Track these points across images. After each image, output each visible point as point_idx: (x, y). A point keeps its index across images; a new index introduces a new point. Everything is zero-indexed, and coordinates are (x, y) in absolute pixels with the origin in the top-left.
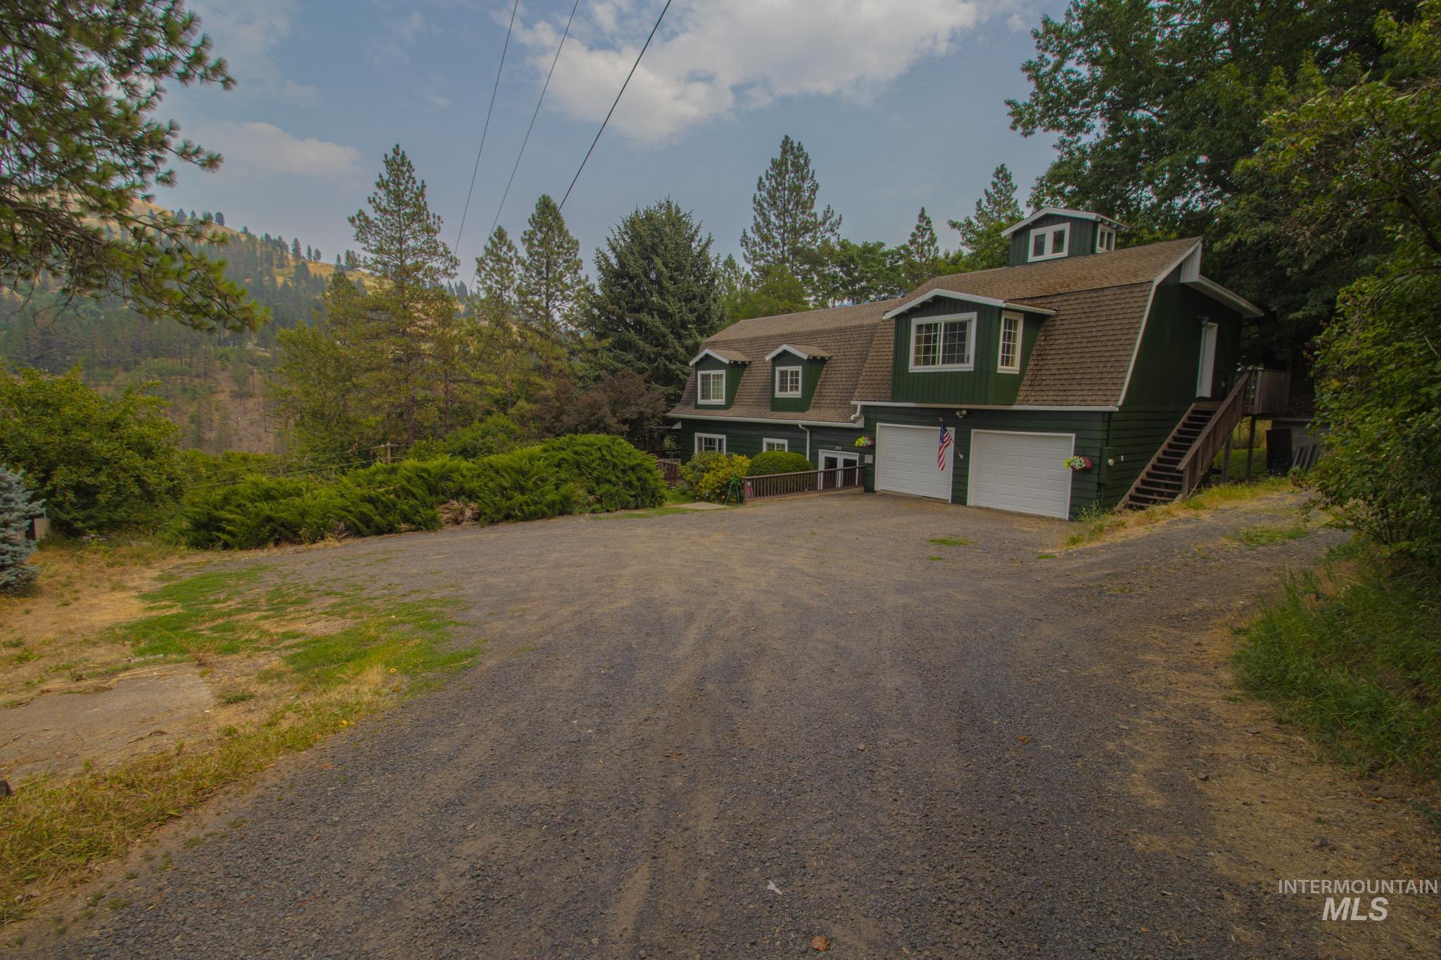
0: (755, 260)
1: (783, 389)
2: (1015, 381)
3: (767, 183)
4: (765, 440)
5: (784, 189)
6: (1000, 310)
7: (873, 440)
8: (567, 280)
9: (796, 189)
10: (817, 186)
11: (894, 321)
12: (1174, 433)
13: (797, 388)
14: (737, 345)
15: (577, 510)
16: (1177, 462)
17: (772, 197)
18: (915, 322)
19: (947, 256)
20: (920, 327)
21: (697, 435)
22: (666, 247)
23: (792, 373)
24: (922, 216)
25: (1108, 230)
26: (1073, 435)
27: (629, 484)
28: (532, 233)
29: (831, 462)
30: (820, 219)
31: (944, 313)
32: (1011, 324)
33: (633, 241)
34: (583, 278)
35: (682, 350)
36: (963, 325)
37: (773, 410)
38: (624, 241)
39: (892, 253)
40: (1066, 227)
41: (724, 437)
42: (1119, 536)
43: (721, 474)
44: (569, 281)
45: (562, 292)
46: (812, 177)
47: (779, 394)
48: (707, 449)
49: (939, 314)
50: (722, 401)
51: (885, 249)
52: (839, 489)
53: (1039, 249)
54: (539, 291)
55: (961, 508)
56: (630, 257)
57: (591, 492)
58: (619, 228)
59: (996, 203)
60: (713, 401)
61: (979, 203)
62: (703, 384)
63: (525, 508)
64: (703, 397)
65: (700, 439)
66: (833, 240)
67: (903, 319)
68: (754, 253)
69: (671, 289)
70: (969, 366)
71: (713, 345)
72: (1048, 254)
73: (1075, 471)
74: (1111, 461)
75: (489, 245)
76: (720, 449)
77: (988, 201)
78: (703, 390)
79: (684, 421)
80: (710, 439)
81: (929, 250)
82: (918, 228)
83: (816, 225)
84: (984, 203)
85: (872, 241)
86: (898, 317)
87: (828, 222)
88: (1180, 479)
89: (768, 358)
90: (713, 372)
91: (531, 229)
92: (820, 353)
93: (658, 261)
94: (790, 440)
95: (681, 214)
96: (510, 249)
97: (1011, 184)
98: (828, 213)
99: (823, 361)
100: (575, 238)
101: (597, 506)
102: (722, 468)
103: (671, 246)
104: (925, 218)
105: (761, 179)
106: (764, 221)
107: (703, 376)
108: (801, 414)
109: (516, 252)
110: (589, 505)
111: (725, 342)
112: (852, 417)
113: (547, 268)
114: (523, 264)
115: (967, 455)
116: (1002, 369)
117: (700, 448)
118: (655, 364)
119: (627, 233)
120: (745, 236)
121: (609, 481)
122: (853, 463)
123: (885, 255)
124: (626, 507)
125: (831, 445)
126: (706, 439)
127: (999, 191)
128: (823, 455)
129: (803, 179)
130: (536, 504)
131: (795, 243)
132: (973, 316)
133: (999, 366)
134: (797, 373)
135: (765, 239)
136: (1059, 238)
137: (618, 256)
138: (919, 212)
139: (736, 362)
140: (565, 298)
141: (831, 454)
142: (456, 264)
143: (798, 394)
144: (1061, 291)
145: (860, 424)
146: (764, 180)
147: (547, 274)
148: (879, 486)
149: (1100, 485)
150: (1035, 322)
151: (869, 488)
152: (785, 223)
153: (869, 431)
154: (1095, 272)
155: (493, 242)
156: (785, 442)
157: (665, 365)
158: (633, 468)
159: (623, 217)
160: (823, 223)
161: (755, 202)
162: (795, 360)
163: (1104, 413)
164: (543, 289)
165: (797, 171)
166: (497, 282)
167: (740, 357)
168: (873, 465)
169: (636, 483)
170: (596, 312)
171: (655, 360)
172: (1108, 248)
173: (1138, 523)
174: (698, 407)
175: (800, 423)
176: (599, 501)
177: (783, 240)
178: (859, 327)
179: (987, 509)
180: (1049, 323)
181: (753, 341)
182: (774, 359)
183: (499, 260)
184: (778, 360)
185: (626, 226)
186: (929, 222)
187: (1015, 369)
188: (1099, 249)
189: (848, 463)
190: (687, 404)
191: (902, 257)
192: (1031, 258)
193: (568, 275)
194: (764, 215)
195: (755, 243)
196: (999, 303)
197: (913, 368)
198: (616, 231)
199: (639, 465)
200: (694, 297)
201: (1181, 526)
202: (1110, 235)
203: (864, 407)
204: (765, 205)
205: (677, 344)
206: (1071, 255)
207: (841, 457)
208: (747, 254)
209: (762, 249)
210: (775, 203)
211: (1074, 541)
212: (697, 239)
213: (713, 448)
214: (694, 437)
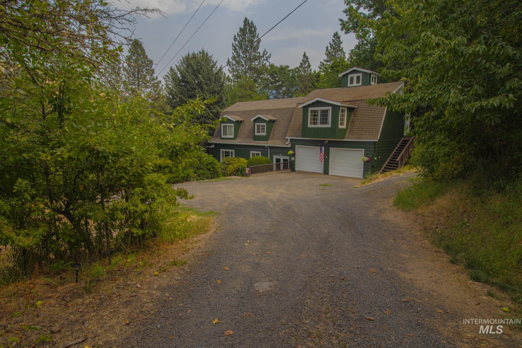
0: (234, 72)
1: (258, 132)
2: (344, 131)
3: (238, 38)
4: (251, 152)
5: (246, 41)
6: (339, 106)
7: (294, 151)
8: (148, 78)
9: (251, 42)
10: (260, 41)
11: (302, 109)
12: (396, 148)
13: (264, 132)
14: (237, 114)
15: (191, 179)
16: (396, 158)
17: (240, 44)
18: (310, 109)
19: (315, 72)
20: (312, 111)
21: (221, 150)
22: (203, 70)
23: (262, 126)
24: (305, 56)
25: (374, 76)
26: (364, 150)
27: (209, 170)
28: (130, 56)
29: (278, 160)
30: (261, 54)
31: (320, 107)
32: (343, 111)
33: (187, 67)
34: (155, 77)
35: (211, 114)
36: (327, 111)
37: (254, 140)
38: (184, 66)
39: (292, 70)
40: (360, 75)
41: (233, 151)
42: (377, 181)
43: (236, 165)
44: (148, 79)
45: (145, 84)
46: (258, 36)
47: (256, 134)
48: (226, 156)
49: (318, 107)
50: (232, 136)
51: (290, 68)
52: (282, 170)
53: (352, 82)
54: (134, 83)
55: (327, 176)
56: (187, 74)
57: (195, 173)
58: (181, 61)
59: (334, 49)
60: (228, 136)
61: (327, 48)
62: (224, 129)
63: (174, 179)
64: (224, 135)
65: (223, 152)
66: (267, 64)
67: (305, 108)
68: (233, 69)
69: (206, 89)
70: (329, 126)
71: (227, 113)
72: (355, 84)
73: (364, 162)
74: (376, 158)
76: (232, 156)
77: (331, 47)
78: (224, 132)
79: (215, 144)
80: (227, 152)
81: (308, 70)
82: (303, 60)
83: (260, 57)
84: (329, 48)
85: (284, 65)
86: (304, 107)
87: (265, 56)
88: (398, 164)
89: (252, 120)
90: (228, 125)
91: (130, 54)
92: (273, 118)
93: (200, 76)
94: (261, 152)
95: (209, 56)
97: (340, 41)
98: (265, 52)
99: (274, 121)
100: (151, 59)
101: (198, 178)
102: (236, 163)
103: (206, 70)
104: (306, 56)
105: (235, 36)
106: (237, 55)
107: (224, 126)
108: (266, 142)
110: (195, 178)
111: (232, 112)
112: (287, 143)
113: (138, 73)
114: (127, 71)
115: (328, 157)
116: (340, 127)
117: (223, 156)
118: (200, 120)
119: (184, 63)
120: (229, 61)
121: (201, 169)
122: (287, 160)
123: (289, 71)
124: (208, 178)
125: (278, 154)
126: (225, 152)
127: (335, 43)
128: (275, 157)
129: (254, 37)
130: (177, 177)
131: (251, 65)
132: (330, 108)
133: (339, 126)
134: (264, 126)
135: (238, 62)
136: (358, 78)
137: (181, 73)
138: (303, 54)
139: (238, 121)
140: (147, 87)
141: (278, 157)
143: (264, 134)
144: (359, 99)
145: (289, 146)
146: (237, 37)
147: (138, 75)
148: (296, 169)
149: (372, 166)
150: (350, 110)
151: (293, 170)
152: (246, 56)
153: (293, 148)
154: (370, 92)
157: (204, 121)
158: (210, 164)
159: (183, 56)
160: (263, 57)
161: (233, 46)
162: (264, 121)
163: (373, 142)
164: (137, 82)
165: (251, 34)
167: (239, 119)
168: (294, 161)
169: (212, 169)
170: (171, 96)
171: (200, 118)
172: (375, 82)
173: (382, 177)
174: (222, 138)
175: (266, 145)
176: (199, 176)
177: (246, 63)
178: (287, 108)
179: (336, 176)
180: (355, 110)
181: (244, 112)
182: (254, 120)
184: (255, 121)
185: (183, 59)
186: (307, 58)
187: (344, 127)
188: (372, 83)
189: (285, 160)
190: (217, 137)
191: (296, 72)
192: (349, 85)
193: (148, 77)
194: (237, 52)
195: (233, 64)
196: (339, 104)
197: (310, 126)
198: (180, 62)
199: (212, 162)
200: (215, 92)
201: (394, 178)
202: (375, 78)
203: (291, 139)
204: (237, 48)
205: (209, 112)
206: (362, 85)
207: (282, 158)
208: (230, 69)
209: (236, 67)
210: (241, 47)
211: (363, 183)
212: (215, 67)
213: (229, 156)
214: (220, 151)
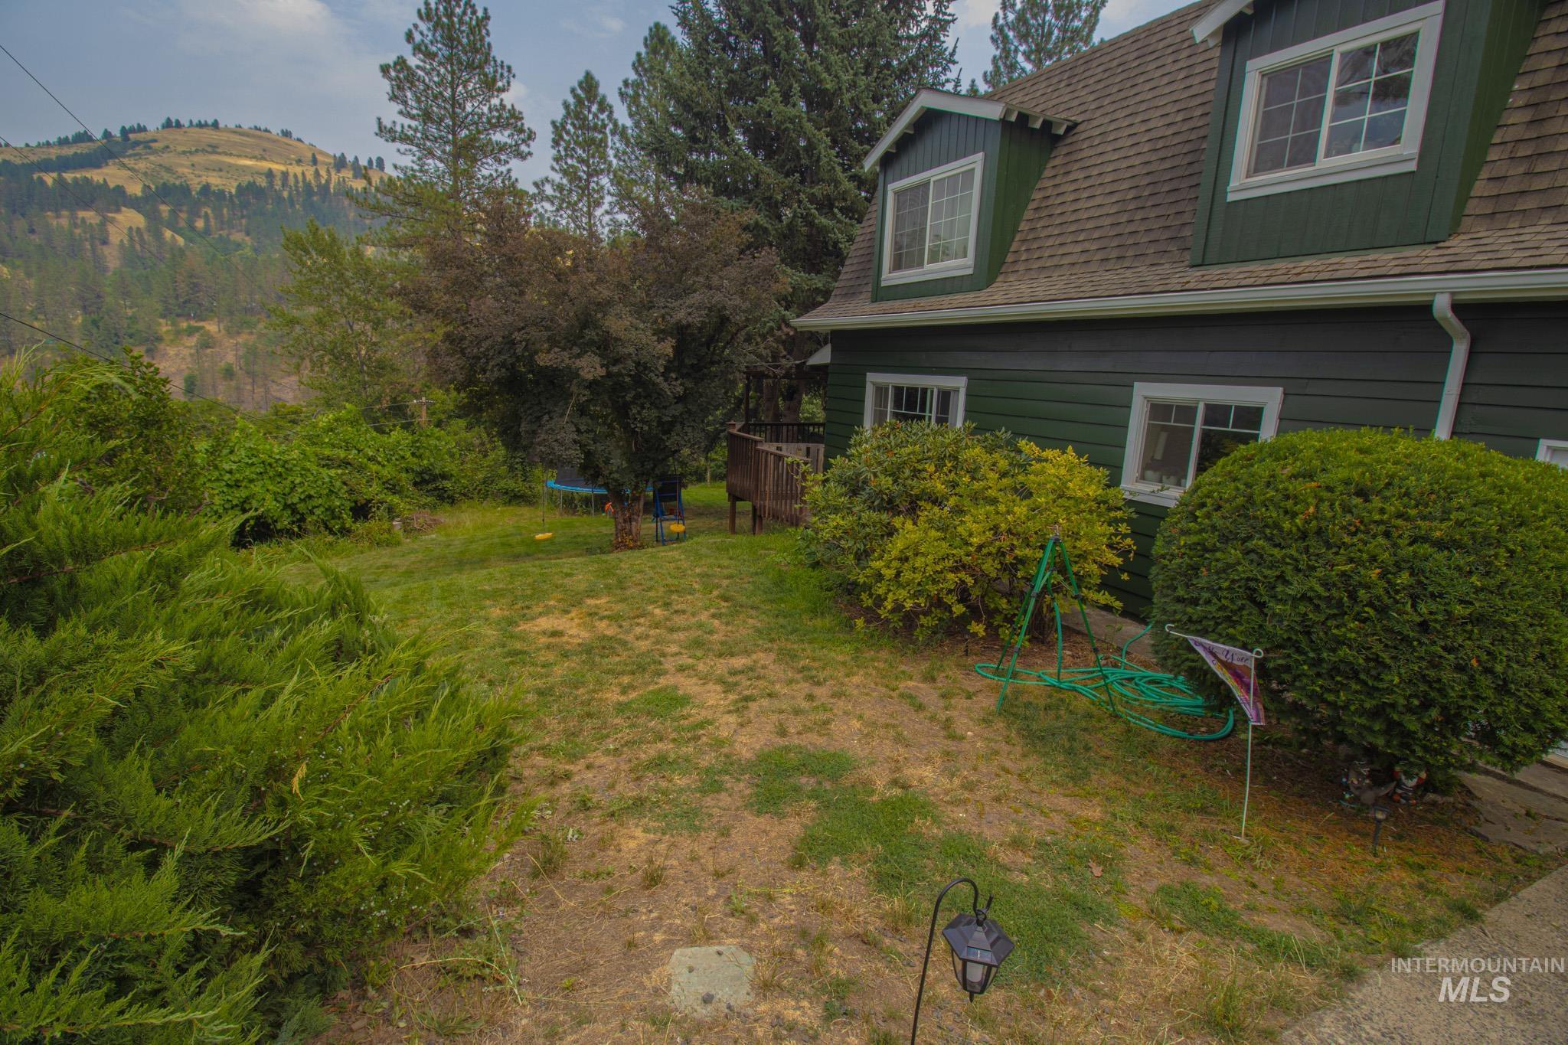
1: (1284, 152)
4: (1143, 391)
13: (1388, 127)
21: (873, 378)
28: (636, 83)
37: (1203, 261)
41: (956, 385)
43: (974, 526)
47: (1246, 185)
48: (899, 420)
50: (961, 265)
60: (931, 270)
62: (900, 223)
64: (898, 264)
65: (881, 391)
75: (571, 100)
76: (942, 420)
78: (897, 242)
79: (841, 339)
80: (912, 391)
89: (1194, 40)
90: (939, 171)
91: (636, 77)
96: (602, 110)
102: (976, 498)
107: (903, 197)
109: (611, 112)
114: (622, 134)
117: (880, 418)
126: (898, 390)
142: (530, 138)
155: (576, 96)
156: (1270, 399)
166: (582, 161)
174: (881, 294)
183: (584, 125)
190: (850, 294)
213: (921, 418)
214: (865, 382)
